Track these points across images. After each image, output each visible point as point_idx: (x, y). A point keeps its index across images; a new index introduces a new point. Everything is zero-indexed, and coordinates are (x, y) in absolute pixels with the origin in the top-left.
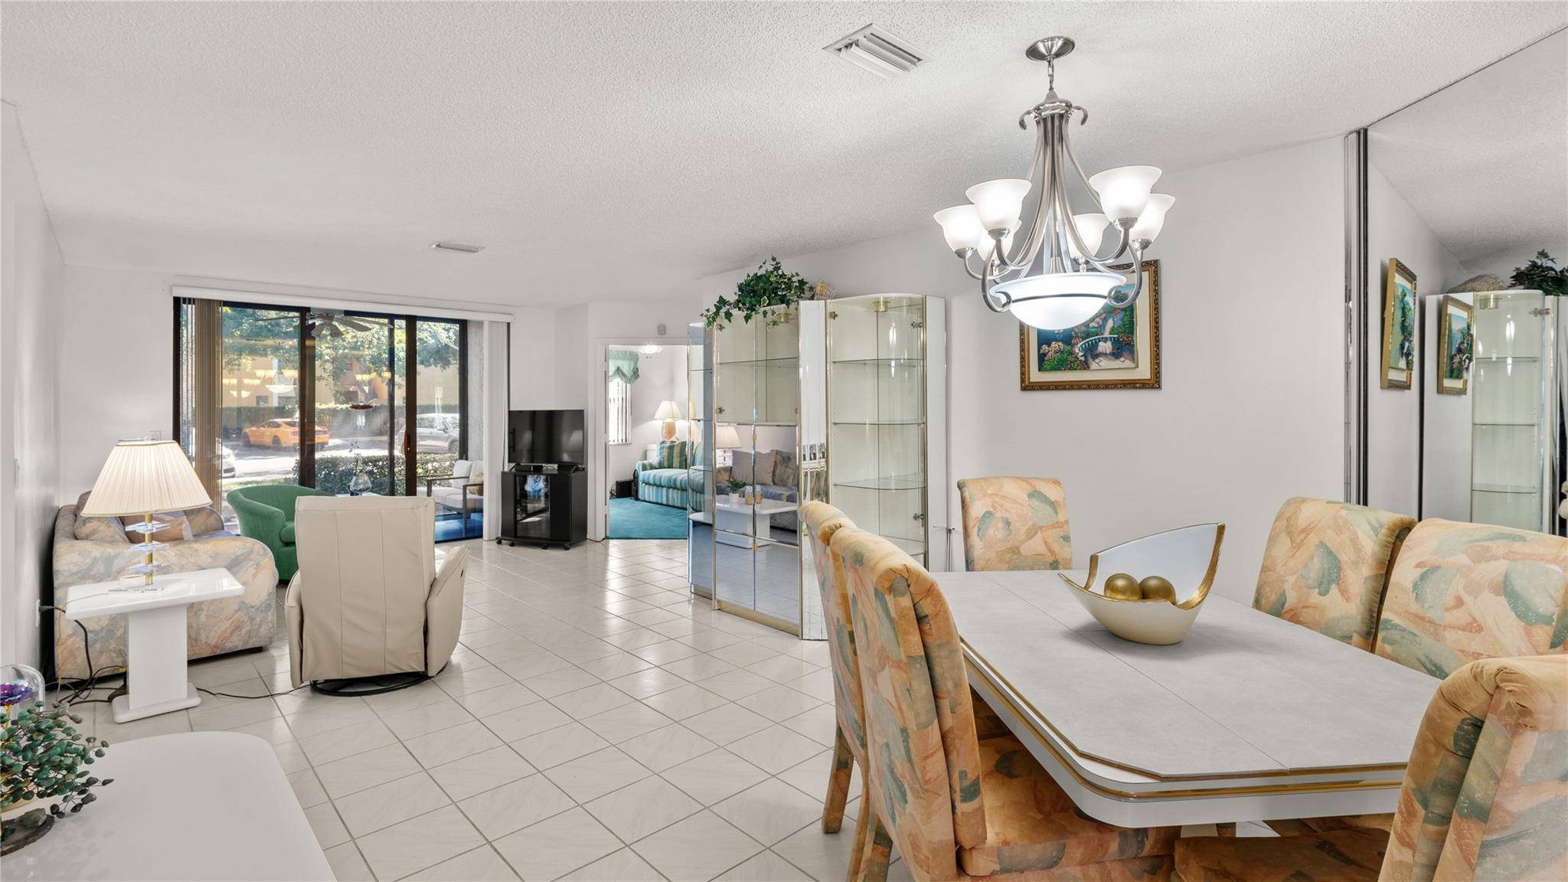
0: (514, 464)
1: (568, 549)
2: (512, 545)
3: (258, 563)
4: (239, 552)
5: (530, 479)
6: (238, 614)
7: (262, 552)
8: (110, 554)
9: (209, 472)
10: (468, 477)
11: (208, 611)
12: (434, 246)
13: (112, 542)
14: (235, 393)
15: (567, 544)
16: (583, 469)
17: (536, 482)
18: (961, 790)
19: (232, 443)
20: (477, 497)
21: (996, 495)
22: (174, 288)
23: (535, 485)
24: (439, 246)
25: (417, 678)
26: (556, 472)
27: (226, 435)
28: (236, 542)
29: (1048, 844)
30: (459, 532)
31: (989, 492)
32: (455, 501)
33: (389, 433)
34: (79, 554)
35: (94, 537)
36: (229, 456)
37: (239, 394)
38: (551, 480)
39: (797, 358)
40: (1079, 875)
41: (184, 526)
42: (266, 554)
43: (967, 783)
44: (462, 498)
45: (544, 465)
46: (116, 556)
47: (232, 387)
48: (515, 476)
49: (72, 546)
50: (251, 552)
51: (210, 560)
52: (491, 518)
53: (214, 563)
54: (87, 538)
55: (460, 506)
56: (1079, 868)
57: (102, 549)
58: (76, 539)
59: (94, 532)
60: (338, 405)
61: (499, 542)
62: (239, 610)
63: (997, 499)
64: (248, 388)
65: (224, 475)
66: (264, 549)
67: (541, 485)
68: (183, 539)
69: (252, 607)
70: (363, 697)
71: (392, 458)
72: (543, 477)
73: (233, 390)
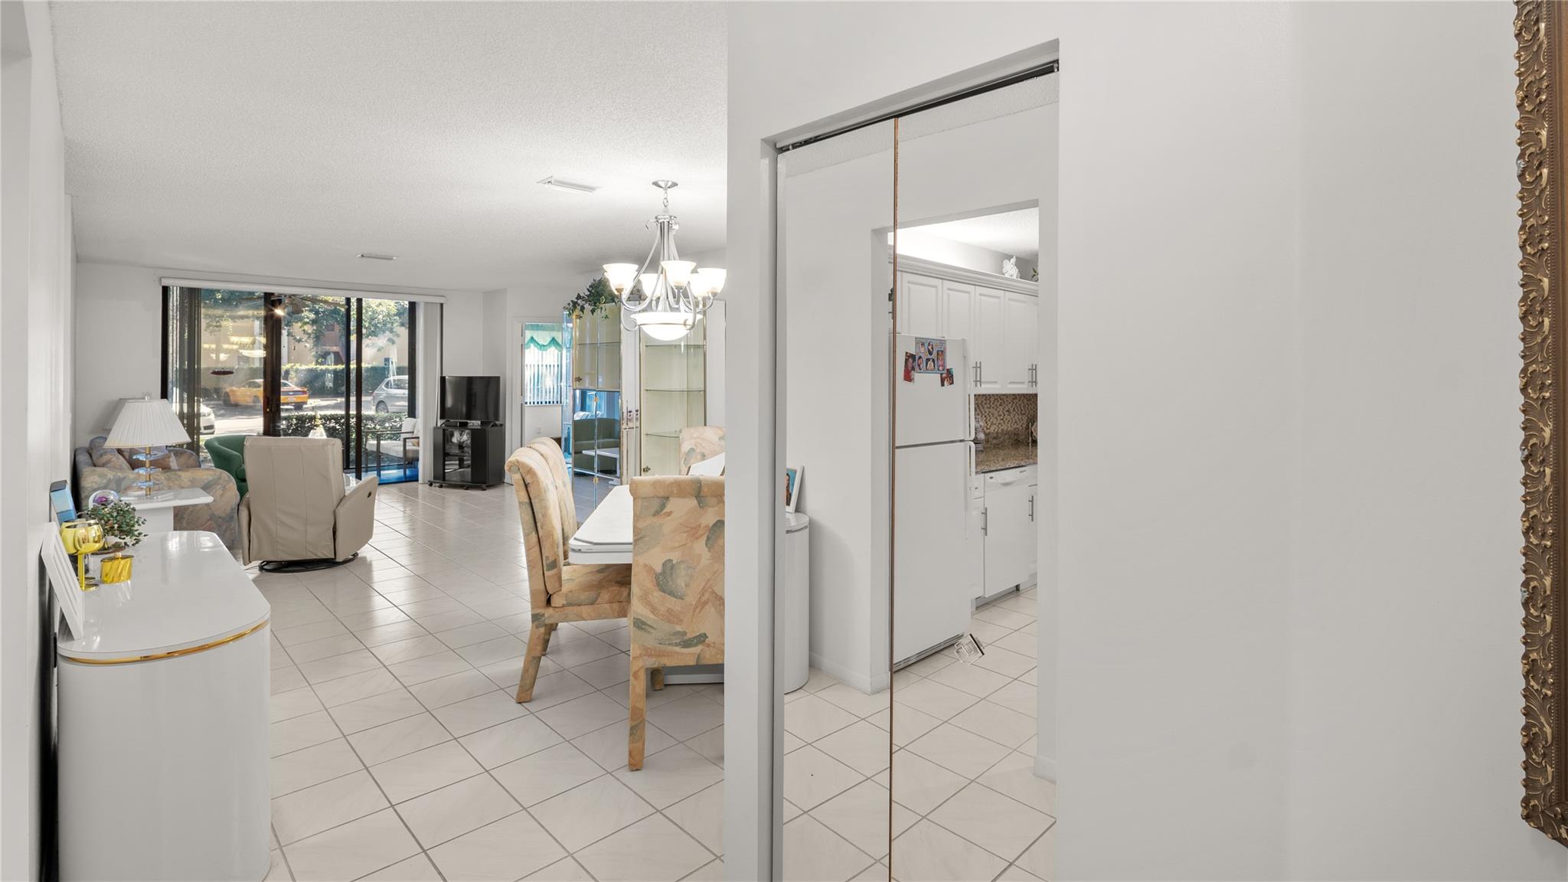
0: (444, 421)
1: (485, 490)
2: (441, 486)
3: (224, 487)
4: (211, 478)
5: (457, 434)
6: (209, 522)
7: (227, 479)
8: (119, 477)
9: (190, 422)
10: (413, 432)
11: (188, 519)
12: (360, 255)
13: (121, 469)
14: (214, 356)
15: (484, 486)
16: (501, 425)
17: (461, 435)
18: (547, 565)
19: (213, 402)
20: (415, 448)
21: (699, 438)
22: (162, 279)
23: (461, 437)
24: (362, 256)
25: (329, 563)
26: (479, 427)
27: (207, 395)
28: (209, 471)
29: (592, 592)
30: (400, 478)
31: (695, 436)
32: (397, 452)
33: (345, 395)
34: (99, 476)
35: (108, 465)
36: (209, 415)
37: (218, 357)
38: (474, 433)
39: (620, 342)
40: (608, 608)
41: (171, 459)
42: (230, 480)
43: (549, 562)
44: (402, 448)
45: (469, 421)
46: (124, 478)
47: (210, 351)
48: (444, 430)
49: (94, 470)
50: (220, 478)
51: (190, 483)
52: (425, 466)
53: (193, 484)
54: (103, 466)
55: (401, 455)
56: (608, 604)
57: (114, 473)
58: (95, 466)
59: (108, 462)
60: (318, 366)
61: (431, 485)
62: (211, 519)
63: (699, 440)
64: (227, 351)
65: (202, 431)
66: (229, 477)
67: (465, 437)
68: (170, 468)
69: (220, 518)
70: (294, 574)
71: (348, 416)
72: (467, 431)
73: (213, 353)
